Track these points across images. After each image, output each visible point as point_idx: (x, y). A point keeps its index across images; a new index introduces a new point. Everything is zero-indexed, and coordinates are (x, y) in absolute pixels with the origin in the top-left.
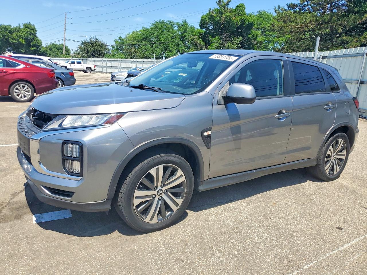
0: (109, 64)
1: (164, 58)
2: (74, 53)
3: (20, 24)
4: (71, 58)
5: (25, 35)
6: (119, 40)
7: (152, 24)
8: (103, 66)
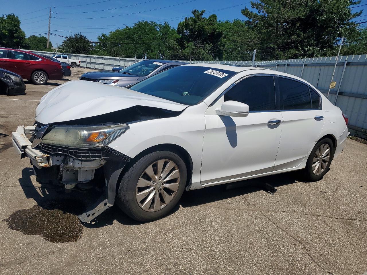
0: (93, 60)
1: (146, 57)
2: (59, 48)
3: (3, 15)
4: (55, 53)
5: (9, 26)
6: (102, 37)
7: (135, 24)
8: (87, 62)
